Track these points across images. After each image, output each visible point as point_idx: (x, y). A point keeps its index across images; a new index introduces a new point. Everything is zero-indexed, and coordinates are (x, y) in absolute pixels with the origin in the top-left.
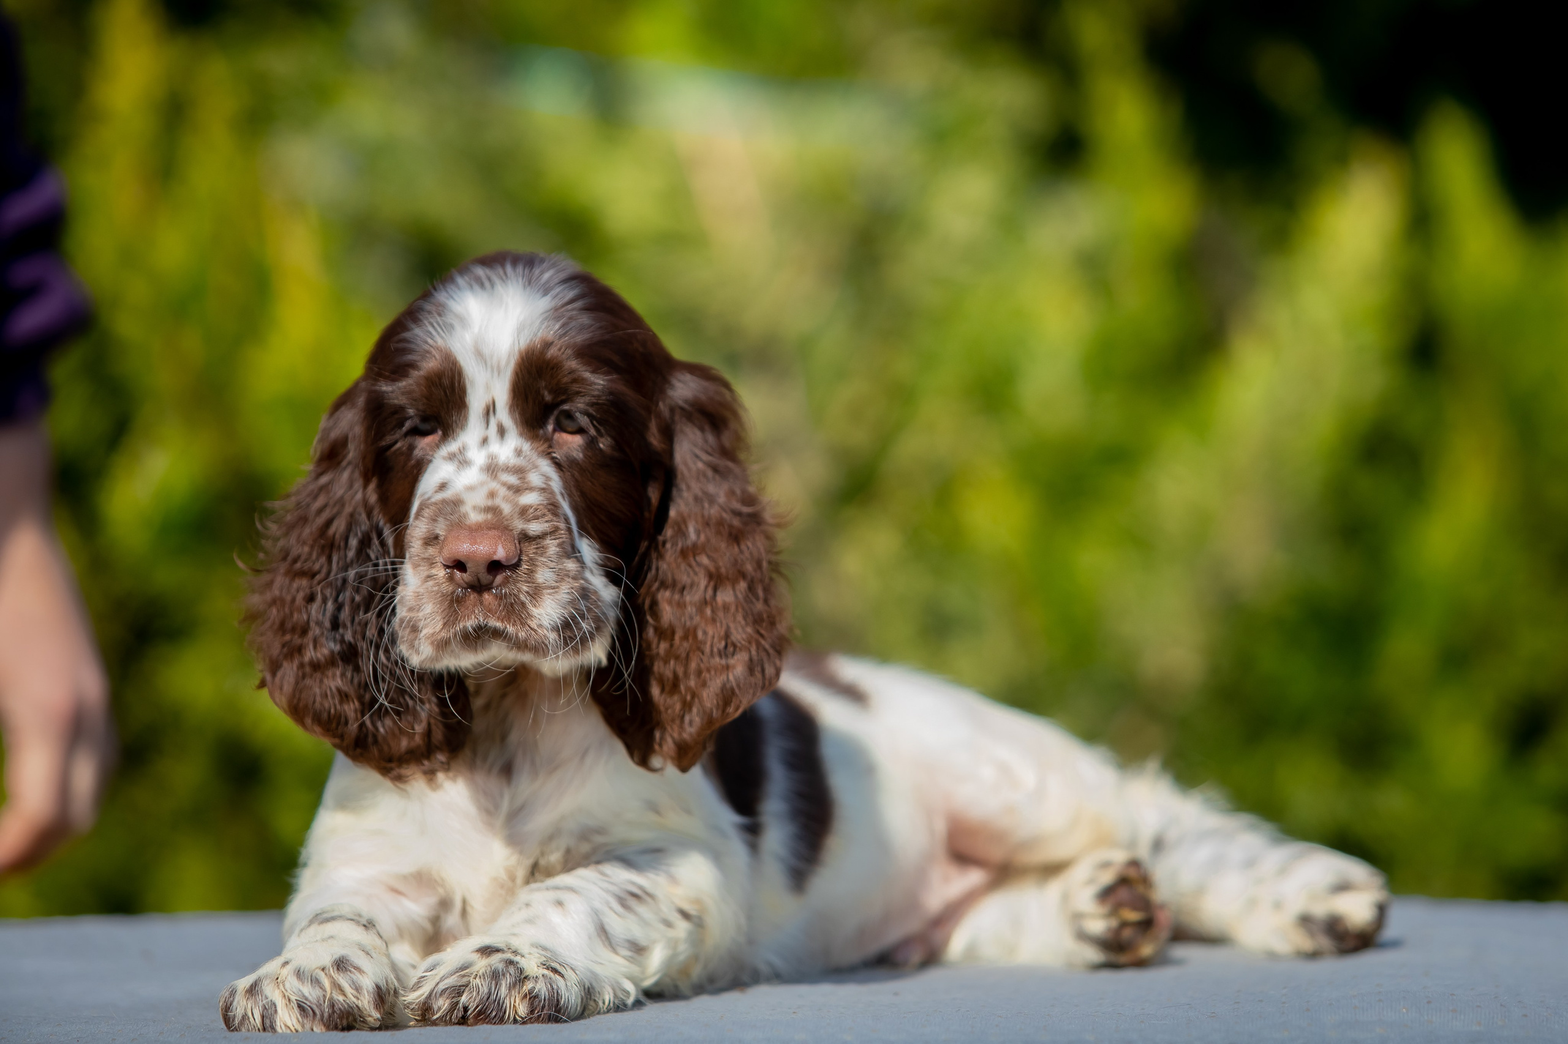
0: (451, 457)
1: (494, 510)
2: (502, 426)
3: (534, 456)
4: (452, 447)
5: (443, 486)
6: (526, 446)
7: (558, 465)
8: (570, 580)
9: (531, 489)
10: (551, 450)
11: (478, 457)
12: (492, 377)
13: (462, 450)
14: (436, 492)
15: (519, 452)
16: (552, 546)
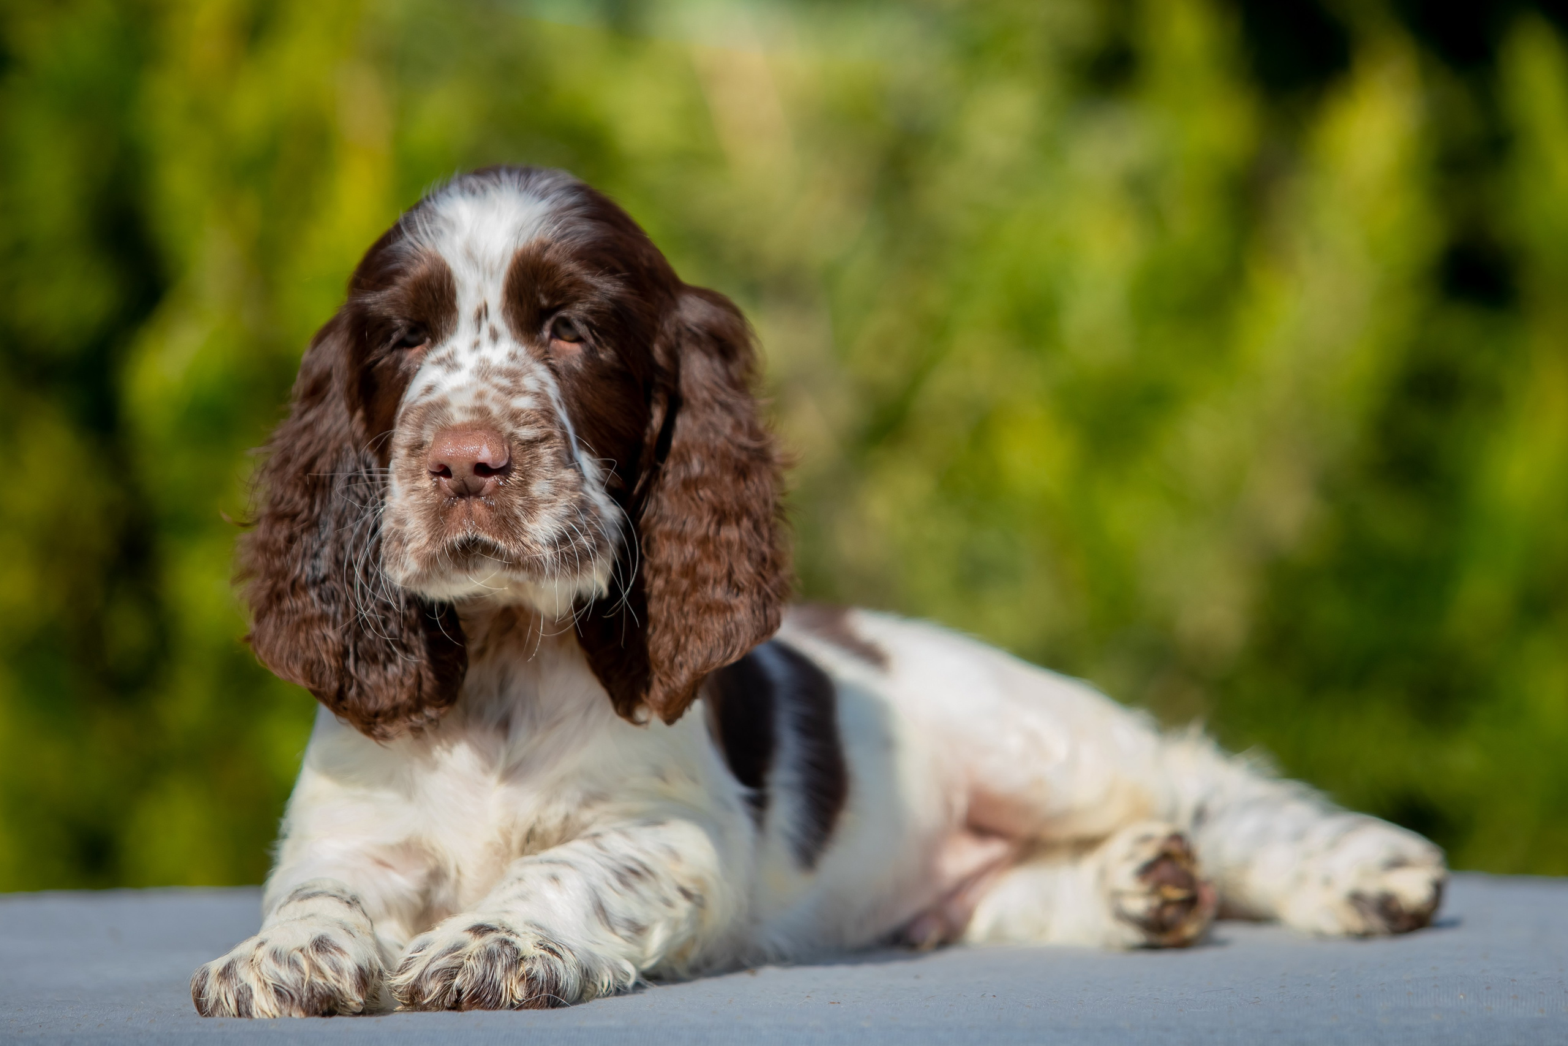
0: (440, 362)
1: (482, 411)
2: (494, 330)
3: (529, 361)
4: (441, 352)
5: (429, 389)
6: (521, 351)
7: (554, 371)
8: (568, 492)
9: (524, 393)
10: (547, 356)
11: (468, 360)
12: (484, 279)
13: (451, 355)
14: (422, 395)
15: (513, 357)
16: (546, 454)
